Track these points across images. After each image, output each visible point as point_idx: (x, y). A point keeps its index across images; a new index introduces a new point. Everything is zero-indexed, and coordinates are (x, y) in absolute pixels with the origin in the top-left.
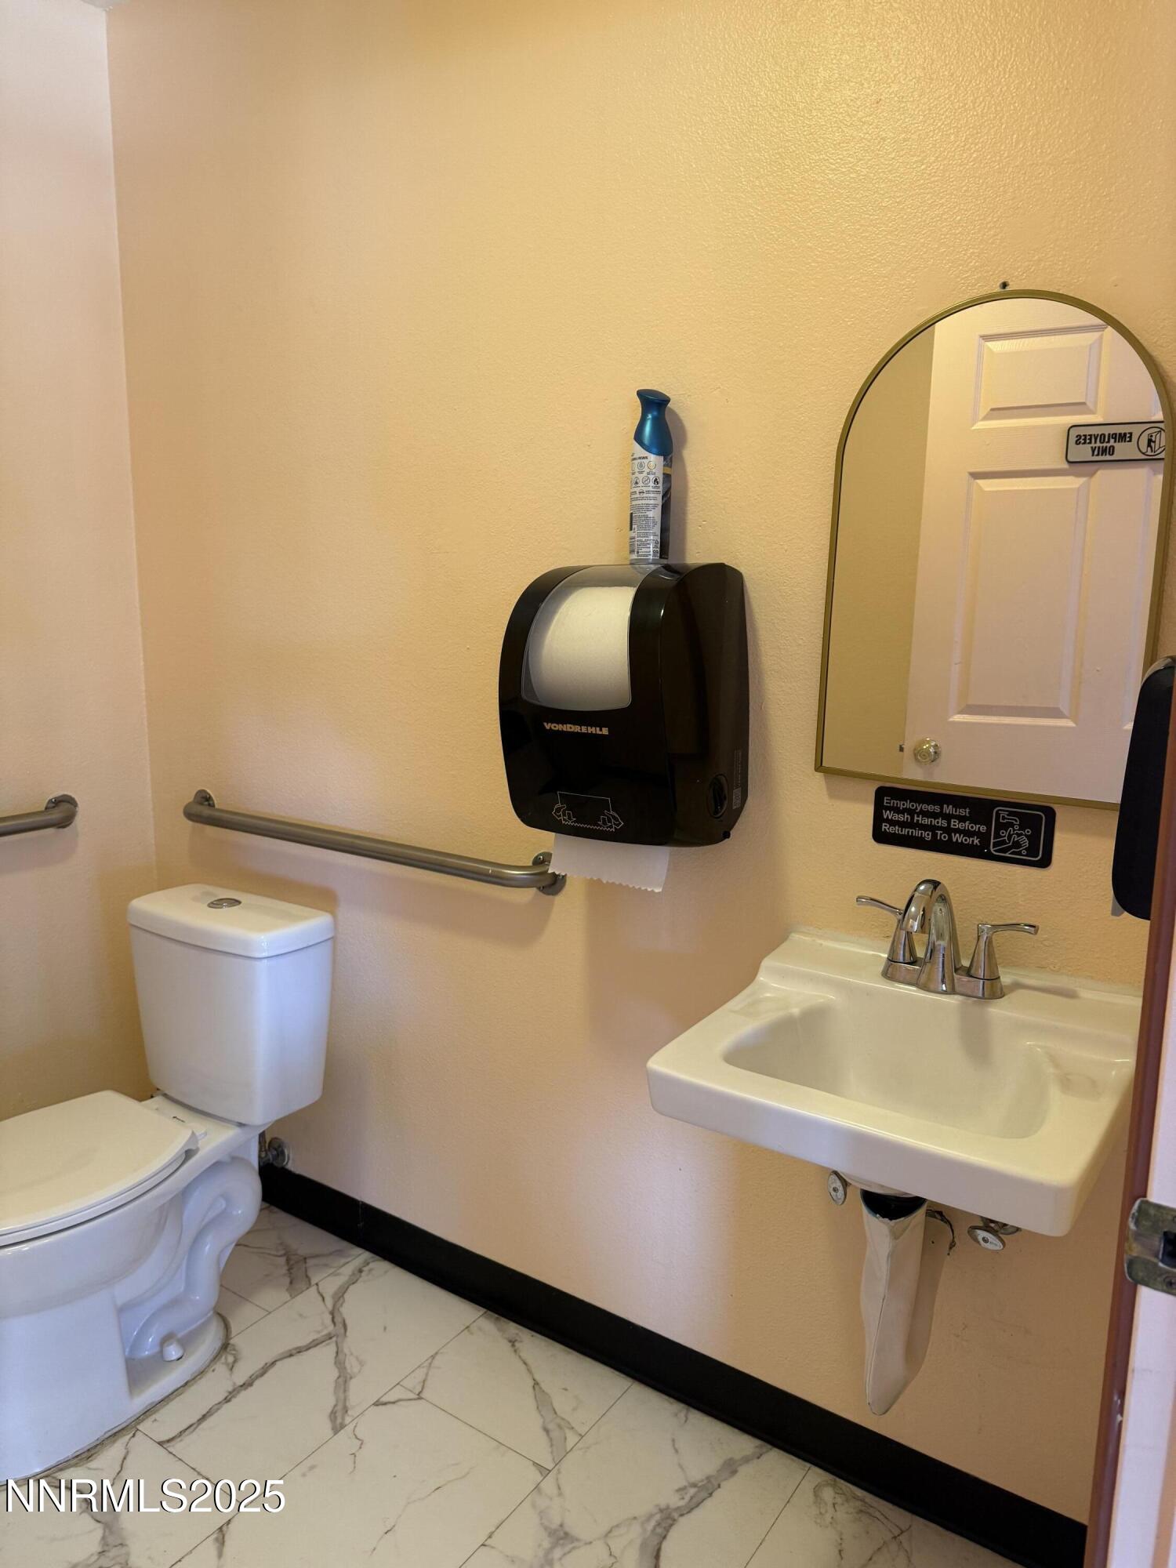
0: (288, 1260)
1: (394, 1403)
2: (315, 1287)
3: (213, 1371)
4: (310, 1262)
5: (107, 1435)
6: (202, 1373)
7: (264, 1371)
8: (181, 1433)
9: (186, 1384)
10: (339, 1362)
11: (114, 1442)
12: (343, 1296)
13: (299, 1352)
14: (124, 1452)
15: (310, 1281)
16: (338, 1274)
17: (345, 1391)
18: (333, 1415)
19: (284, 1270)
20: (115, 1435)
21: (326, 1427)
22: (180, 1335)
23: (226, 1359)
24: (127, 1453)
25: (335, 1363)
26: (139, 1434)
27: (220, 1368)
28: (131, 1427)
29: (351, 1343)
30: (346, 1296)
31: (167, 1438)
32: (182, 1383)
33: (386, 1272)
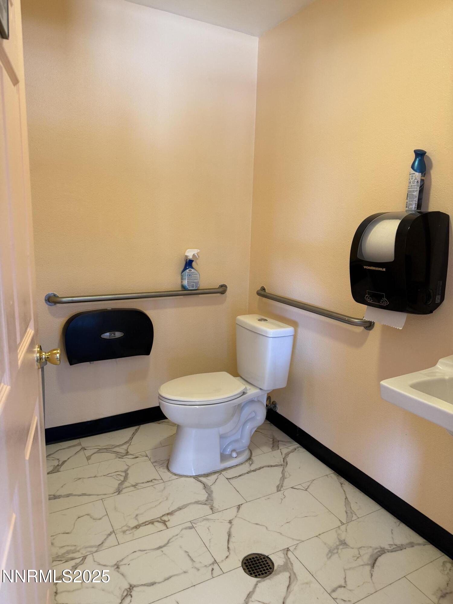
0: (273, 440)
1: (297, 489)
2: (280, 450)
3: (245, 464)
4: (280, 442)
5: (213, 472)
6: (242, 464)
7: (260, 468)
8: (233, 478)
9: (237, 465)
10: (283, 472)
11: (215, 474)
12: (288, 455)
13: (271, 467)
14: (217, 478)
15: (279, 448)
16: (288, 448)
17: (283, 481)
18: (278, 487)
19: (272, 443)
20: (215, 473)
21: (275, 489)
22: (237, 451)
23: (249, 462)
24: (218, 478)
25: (282, 473)
26: (221, 474)
27: (247, 464)
28: (220, 472)
29: (287, 469)
30: (289, 455)
31: (229, 478)
32: (236, 465)
33: (304, 452)
